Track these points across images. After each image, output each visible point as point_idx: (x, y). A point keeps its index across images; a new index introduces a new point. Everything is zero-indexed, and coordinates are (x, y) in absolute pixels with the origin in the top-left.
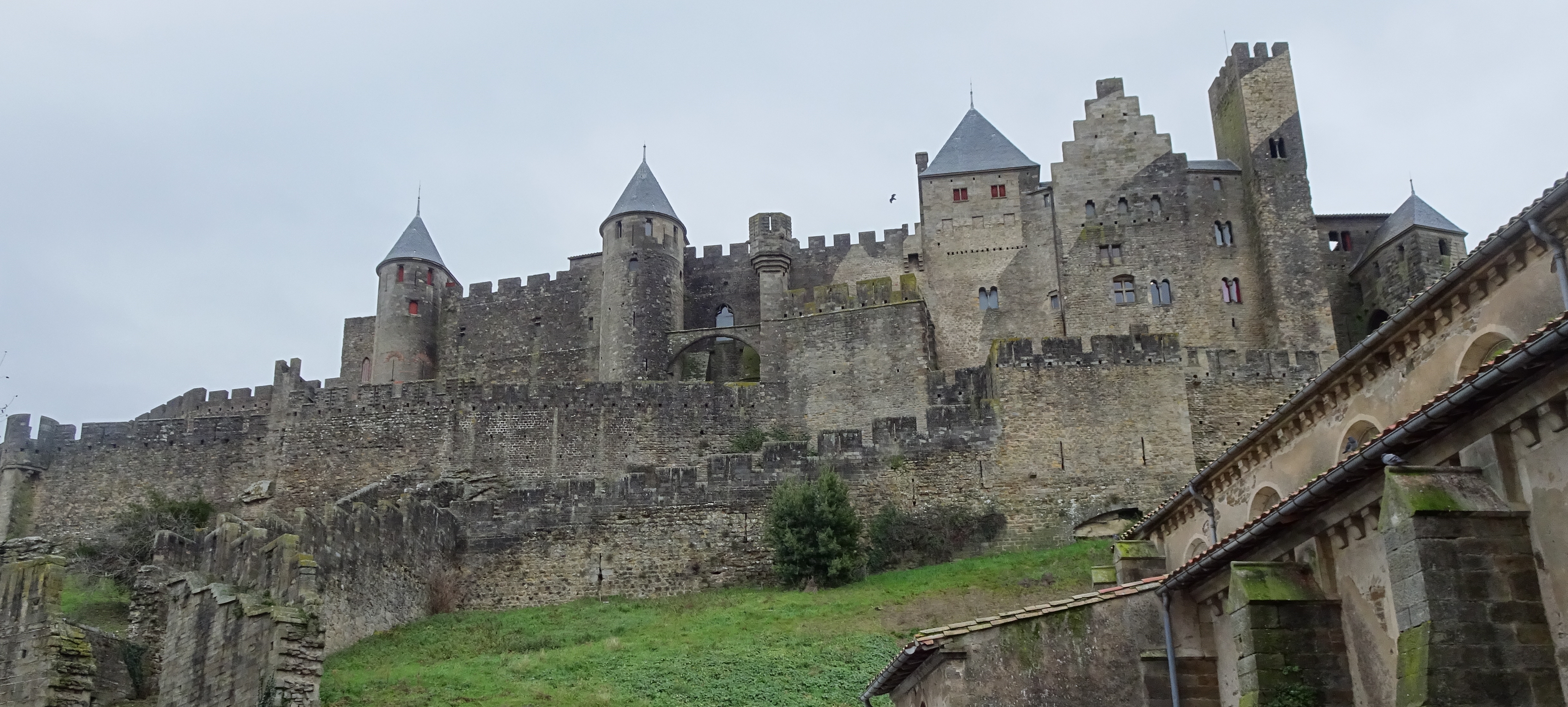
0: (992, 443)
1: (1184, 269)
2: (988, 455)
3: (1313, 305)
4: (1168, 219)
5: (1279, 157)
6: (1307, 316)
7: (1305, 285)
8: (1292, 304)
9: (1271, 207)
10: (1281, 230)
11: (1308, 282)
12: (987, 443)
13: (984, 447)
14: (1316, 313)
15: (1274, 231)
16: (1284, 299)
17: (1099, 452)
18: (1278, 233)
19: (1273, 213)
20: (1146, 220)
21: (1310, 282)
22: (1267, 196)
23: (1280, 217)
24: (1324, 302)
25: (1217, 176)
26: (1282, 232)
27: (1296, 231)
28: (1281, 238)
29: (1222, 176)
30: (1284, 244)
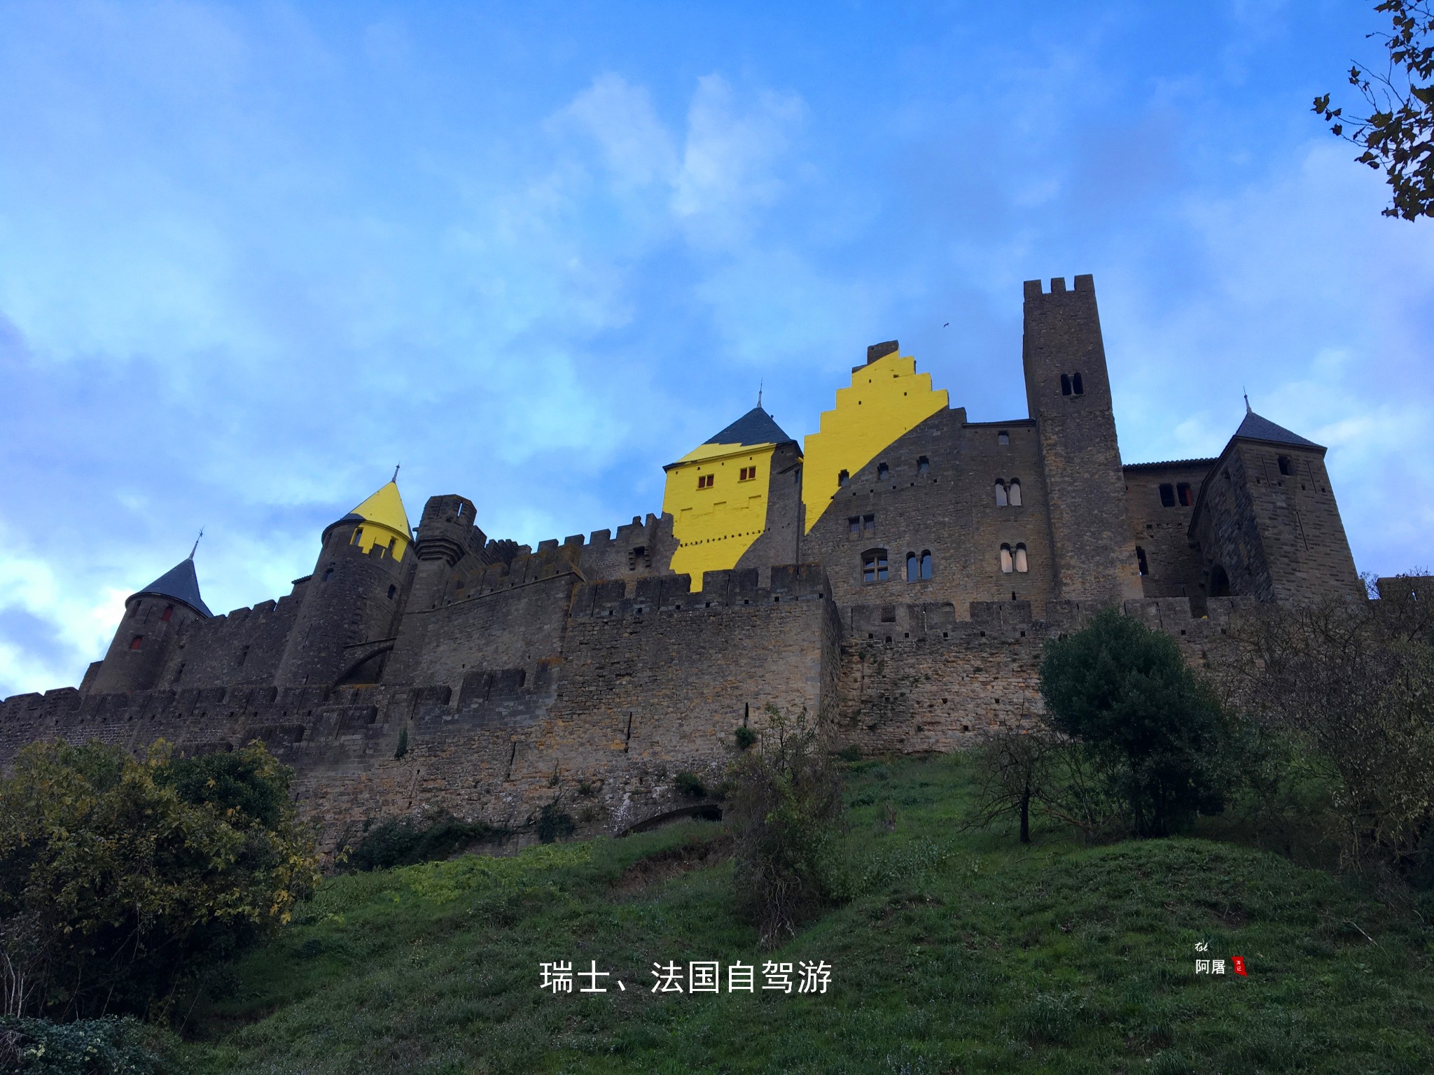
0: (537, 717)
1: (950, 535)
2: (528, 734)
3: (1112, 562)
4: (935, 481)
5: (1073, 394)
6: (1104, 576)
7: (1102, 539)
8: (1083, 562)
9: (1059, 449)
10: (1071, 476)
11: (1106, 534)
12: (531, 718)
13: (525, 723)
14: (1117, 571)
15: (1062, 476)
16: (1071, 557)
17: (681, 725)
18: (1066, 479)
19: (1061, 456)
20: (909, 485)
21: (1109, 534)
22: (1055, 437)
23: (1069, 460)
24: (1130, 557)
25: (1005, 429)
26: (1072, 477)
27: (1093, 475)
28: (1071, 484)
29: (1010, 429)
30: (1074, 491)
